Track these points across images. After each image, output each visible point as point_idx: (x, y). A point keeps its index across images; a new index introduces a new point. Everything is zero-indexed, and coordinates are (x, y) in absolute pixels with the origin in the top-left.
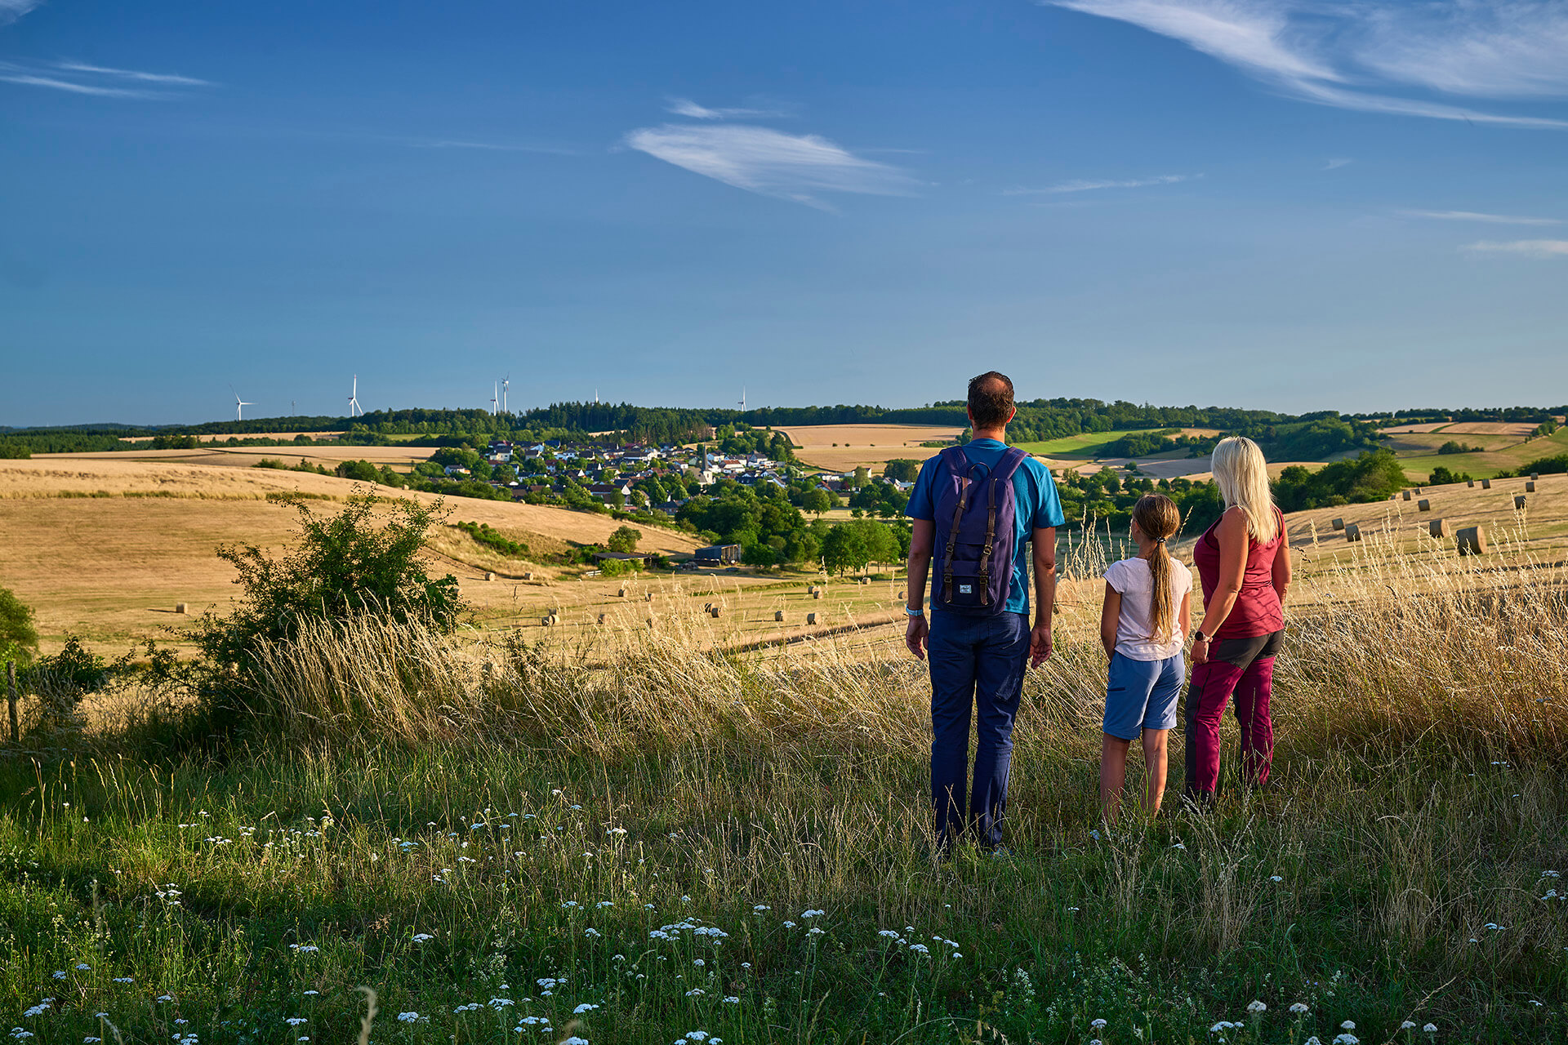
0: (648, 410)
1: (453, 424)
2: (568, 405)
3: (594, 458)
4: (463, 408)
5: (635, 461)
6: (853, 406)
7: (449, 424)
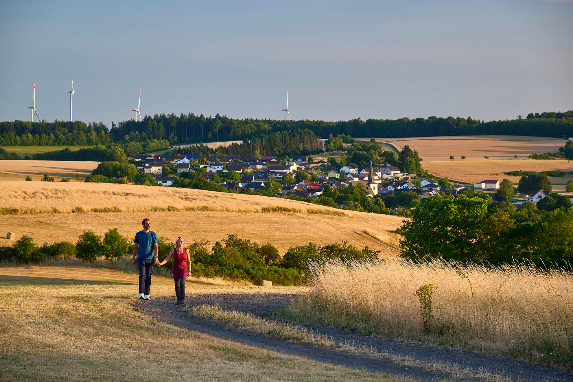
0: (241, 121)
1: (56, 136)
2: (163, 116)
3: (241, 171)
4: (60, 120)
5: (281, 173)
6: (445, 117)
7: (52, 136)
